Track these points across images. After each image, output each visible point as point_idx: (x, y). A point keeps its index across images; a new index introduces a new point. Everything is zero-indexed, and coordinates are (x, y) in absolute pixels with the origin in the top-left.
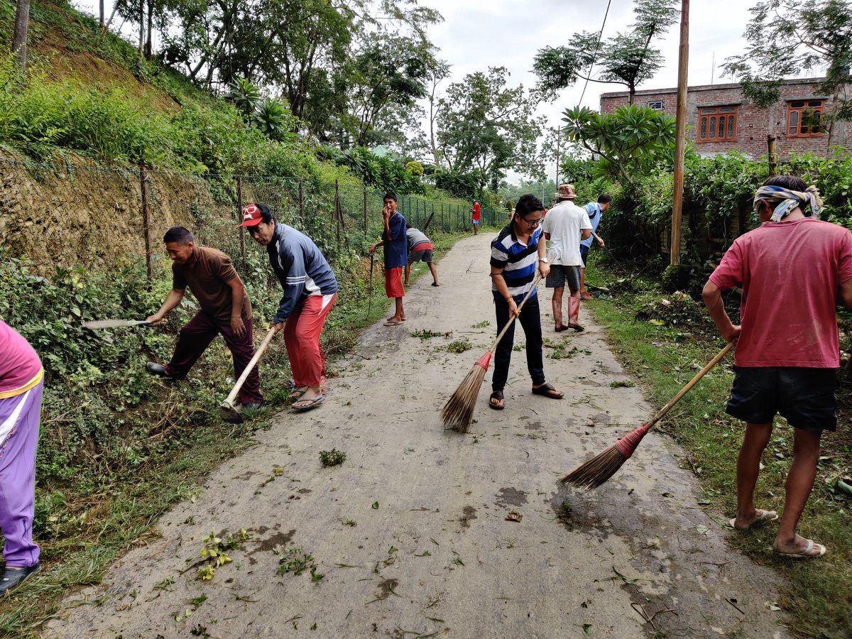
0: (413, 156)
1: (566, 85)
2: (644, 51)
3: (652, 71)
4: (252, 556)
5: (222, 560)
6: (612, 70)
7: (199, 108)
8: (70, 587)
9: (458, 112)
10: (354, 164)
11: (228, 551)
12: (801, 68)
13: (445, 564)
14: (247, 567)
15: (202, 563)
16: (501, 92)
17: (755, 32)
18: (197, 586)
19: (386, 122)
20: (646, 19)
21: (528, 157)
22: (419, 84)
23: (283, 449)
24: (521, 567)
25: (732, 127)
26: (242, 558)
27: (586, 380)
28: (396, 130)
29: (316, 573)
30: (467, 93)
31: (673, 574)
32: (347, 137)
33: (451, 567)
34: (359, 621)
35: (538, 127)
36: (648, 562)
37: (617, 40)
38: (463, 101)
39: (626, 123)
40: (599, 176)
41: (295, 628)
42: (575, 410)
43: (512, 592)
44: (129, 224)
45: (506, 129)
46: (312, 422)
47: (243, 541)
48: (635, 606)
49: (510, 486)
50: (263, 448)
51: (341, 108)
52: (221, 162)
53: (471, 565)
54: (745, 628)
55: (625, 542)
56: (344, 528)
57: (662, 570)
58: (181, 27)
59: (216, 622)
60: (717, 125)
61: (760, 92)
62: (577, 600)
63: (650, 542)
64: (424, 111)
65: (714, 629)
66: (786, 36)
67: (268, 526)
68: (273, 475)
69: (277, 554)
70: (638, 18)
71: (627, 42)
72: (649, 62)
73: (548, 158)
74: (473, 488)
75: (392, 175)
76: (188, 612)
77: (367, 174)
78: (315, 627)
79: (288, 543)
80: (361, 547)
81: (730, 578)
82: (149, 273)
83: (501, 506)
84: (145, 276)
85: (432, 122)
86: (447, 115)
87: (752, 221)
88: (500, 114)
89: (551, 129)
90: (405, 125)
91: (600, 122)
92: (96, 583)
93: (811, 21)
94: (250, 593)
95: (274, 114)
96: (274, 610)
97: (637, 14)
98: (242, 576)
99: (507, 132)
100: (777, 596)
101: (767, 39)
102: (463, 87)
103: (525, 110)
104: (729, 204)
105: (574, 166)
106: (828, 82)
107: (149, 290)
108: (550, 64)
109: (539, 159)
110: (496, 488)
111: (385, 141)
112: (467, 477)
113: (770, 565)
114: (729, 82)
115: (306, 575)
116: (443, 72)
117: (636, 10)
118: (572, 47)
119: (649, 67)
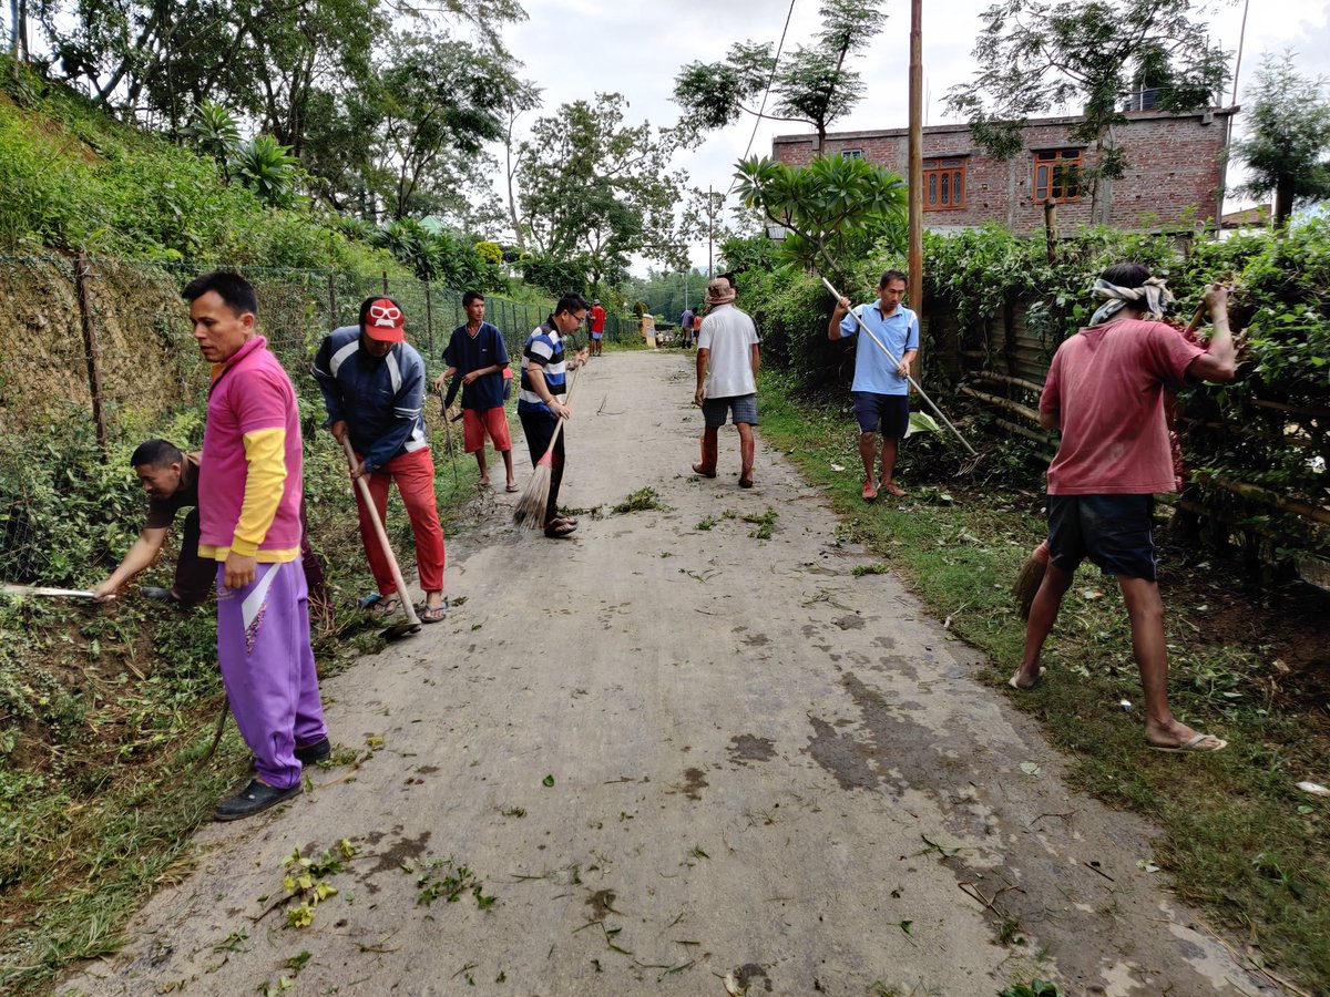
0: (483, 233)
1: (724, 122)
2: (836, 74)
3: (848, 103)
4: (369, 881)
5: (322, 892)
6: (793, 102)
7: (124, 154)
8: (64, 967)
9: (551, 163)
10: (397, 246)
11: (327, 877)
12: (1052, 102)
13: (680, 859)
14: (365, 899)
15: (287, 901)
16: (616, 132)
17: (988, 48)
18: (287, 938)
19: (436, 178)
20: (835, 27)
21: (661, 232)
22: (493, 119)
23: (374, 707)
24: (793, 850)
25: (959, 189)
26: (352, 885)
27: (815, 567)
28: (453, 191)
29: (484, 894)
30: (563, 134)
31: (1005, 837)
32: (372, 204)
33: (690, 862)
34: (569, 959)
35: (675, 188)
36: (967, 822)
37: (799, 55)
38: (557, 146)
39: (827, 181)
40: (787, 262)
41: (471, 982)
42: (811, 613)
43: (789, 888)
44: (51, 351)
45: (627, 190)
46: (412, 661)
47: (346, 858)
48: (965, 887)
49: (745, 732)
50: (341, 709)
51: (360, 157)
52: (196, 244)
53: (720, 857)
54: (1120, 901)
55: (930, 798)
56: (508, 820)
57: (988, 831)
58: (78, 15)
59: (336, 991)
60: (939, 186)
61: (998, 137)
62: (884, 888)
63: (963, 793)
64: (496, 162)
65: (1080, 907)
66: (1031, 55)
67: (381, 830)
68: (368, 749)
69: (410, 872)
70: (826, 24)
71: (812, 59)
72: (845, 91)
73: (692, 236)
74: (691, 740)
75: (457, 264)
76: (286, 982)
77: (420, 261)
78: (502, 978)
79: (424, 854)
80: (542, 847)
81: (1082, 833)
82: (99, 432)
83: (739, 764)
84: (93, 438)
85: (510, 179)
86: (532, 169)
87: (1028, 325)
88: (617, 167)
89: (696, 190)
90: (467, 184)
91: (790, 179)
92: (109, 954)
93: (1065, 33)
94: (381, 939)
95: (269, 164)
96: (429, 960)
97: (824, 18)
98: (359, 913)
99: (627, 195)
100: (1151, 850)
101: (1005, 60)
102: (557, 124)
103: (654, 160)
104: (993, 300)
105: (741, 248)
106: (1088, 123)
107: (104, 461)
108: (699, 89)
109: (678, 237)
110: (725, 738)
111: (436, 209)
112: (677, 724)
113: (1131, 809)
114: (953, 122)
115: (467, 898)
116: (530, 99)
117: (823, 12)
118: (731, 65)
119: (846, 98)
